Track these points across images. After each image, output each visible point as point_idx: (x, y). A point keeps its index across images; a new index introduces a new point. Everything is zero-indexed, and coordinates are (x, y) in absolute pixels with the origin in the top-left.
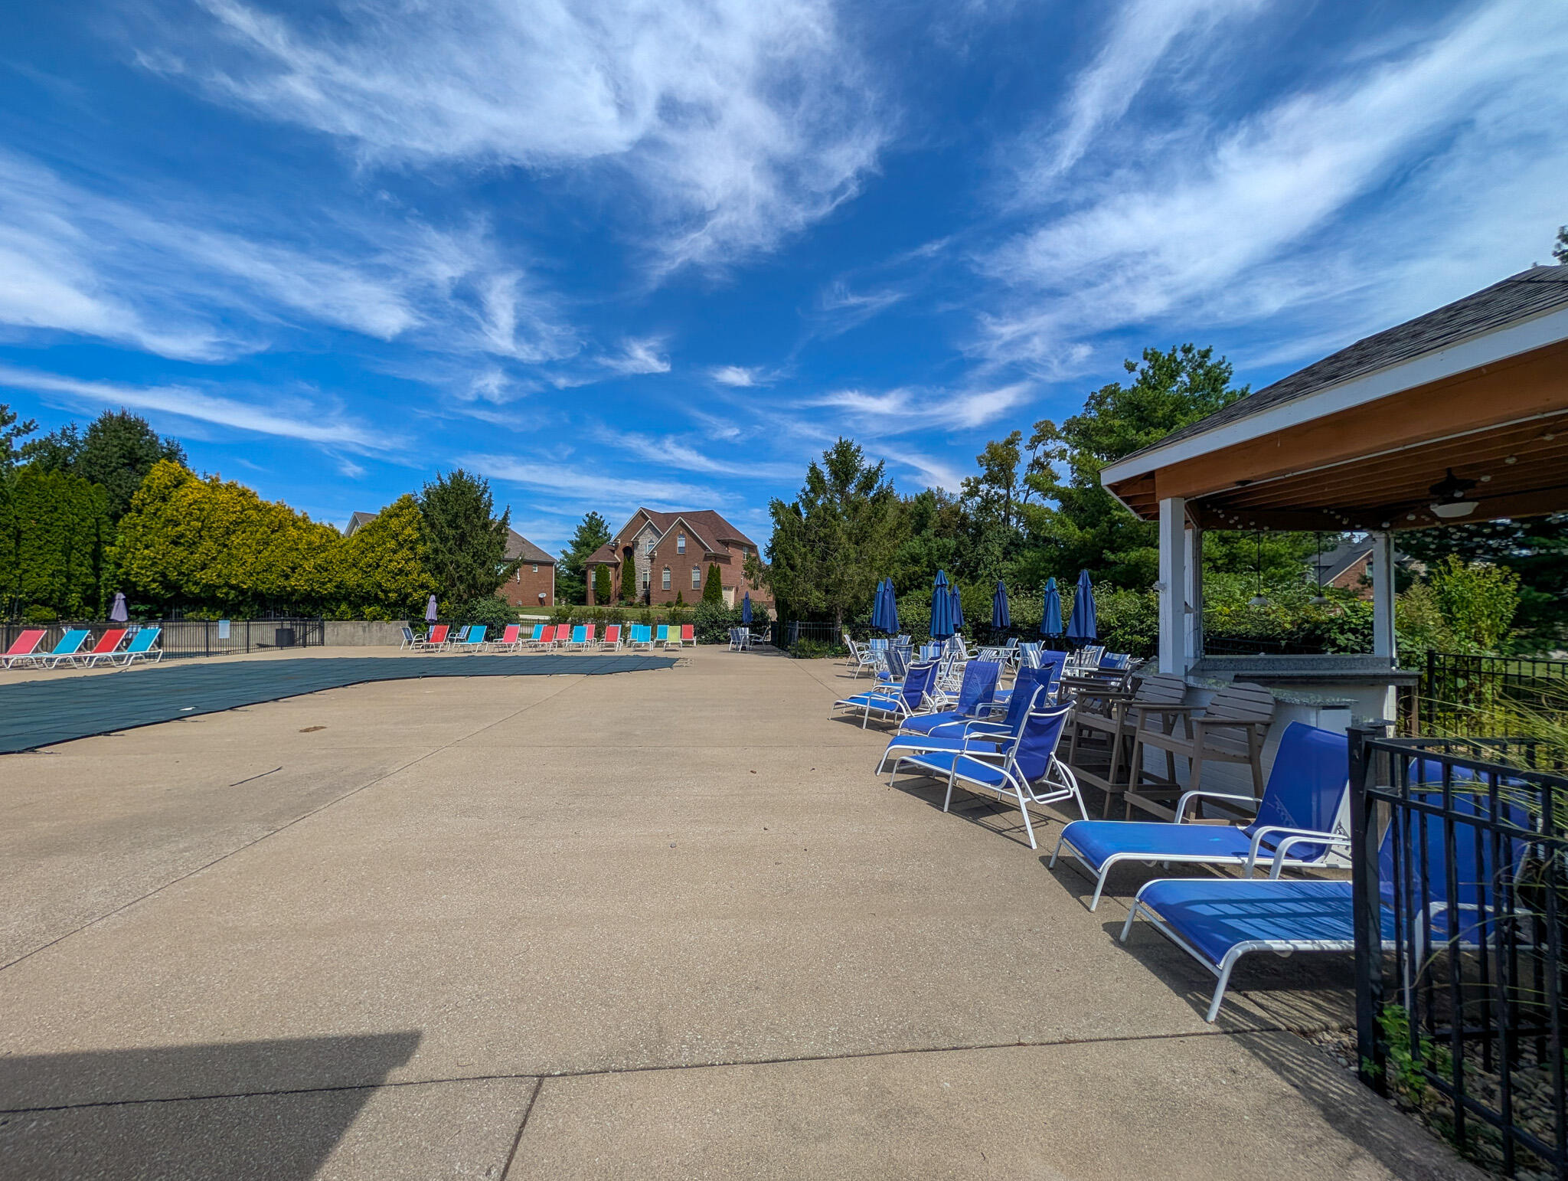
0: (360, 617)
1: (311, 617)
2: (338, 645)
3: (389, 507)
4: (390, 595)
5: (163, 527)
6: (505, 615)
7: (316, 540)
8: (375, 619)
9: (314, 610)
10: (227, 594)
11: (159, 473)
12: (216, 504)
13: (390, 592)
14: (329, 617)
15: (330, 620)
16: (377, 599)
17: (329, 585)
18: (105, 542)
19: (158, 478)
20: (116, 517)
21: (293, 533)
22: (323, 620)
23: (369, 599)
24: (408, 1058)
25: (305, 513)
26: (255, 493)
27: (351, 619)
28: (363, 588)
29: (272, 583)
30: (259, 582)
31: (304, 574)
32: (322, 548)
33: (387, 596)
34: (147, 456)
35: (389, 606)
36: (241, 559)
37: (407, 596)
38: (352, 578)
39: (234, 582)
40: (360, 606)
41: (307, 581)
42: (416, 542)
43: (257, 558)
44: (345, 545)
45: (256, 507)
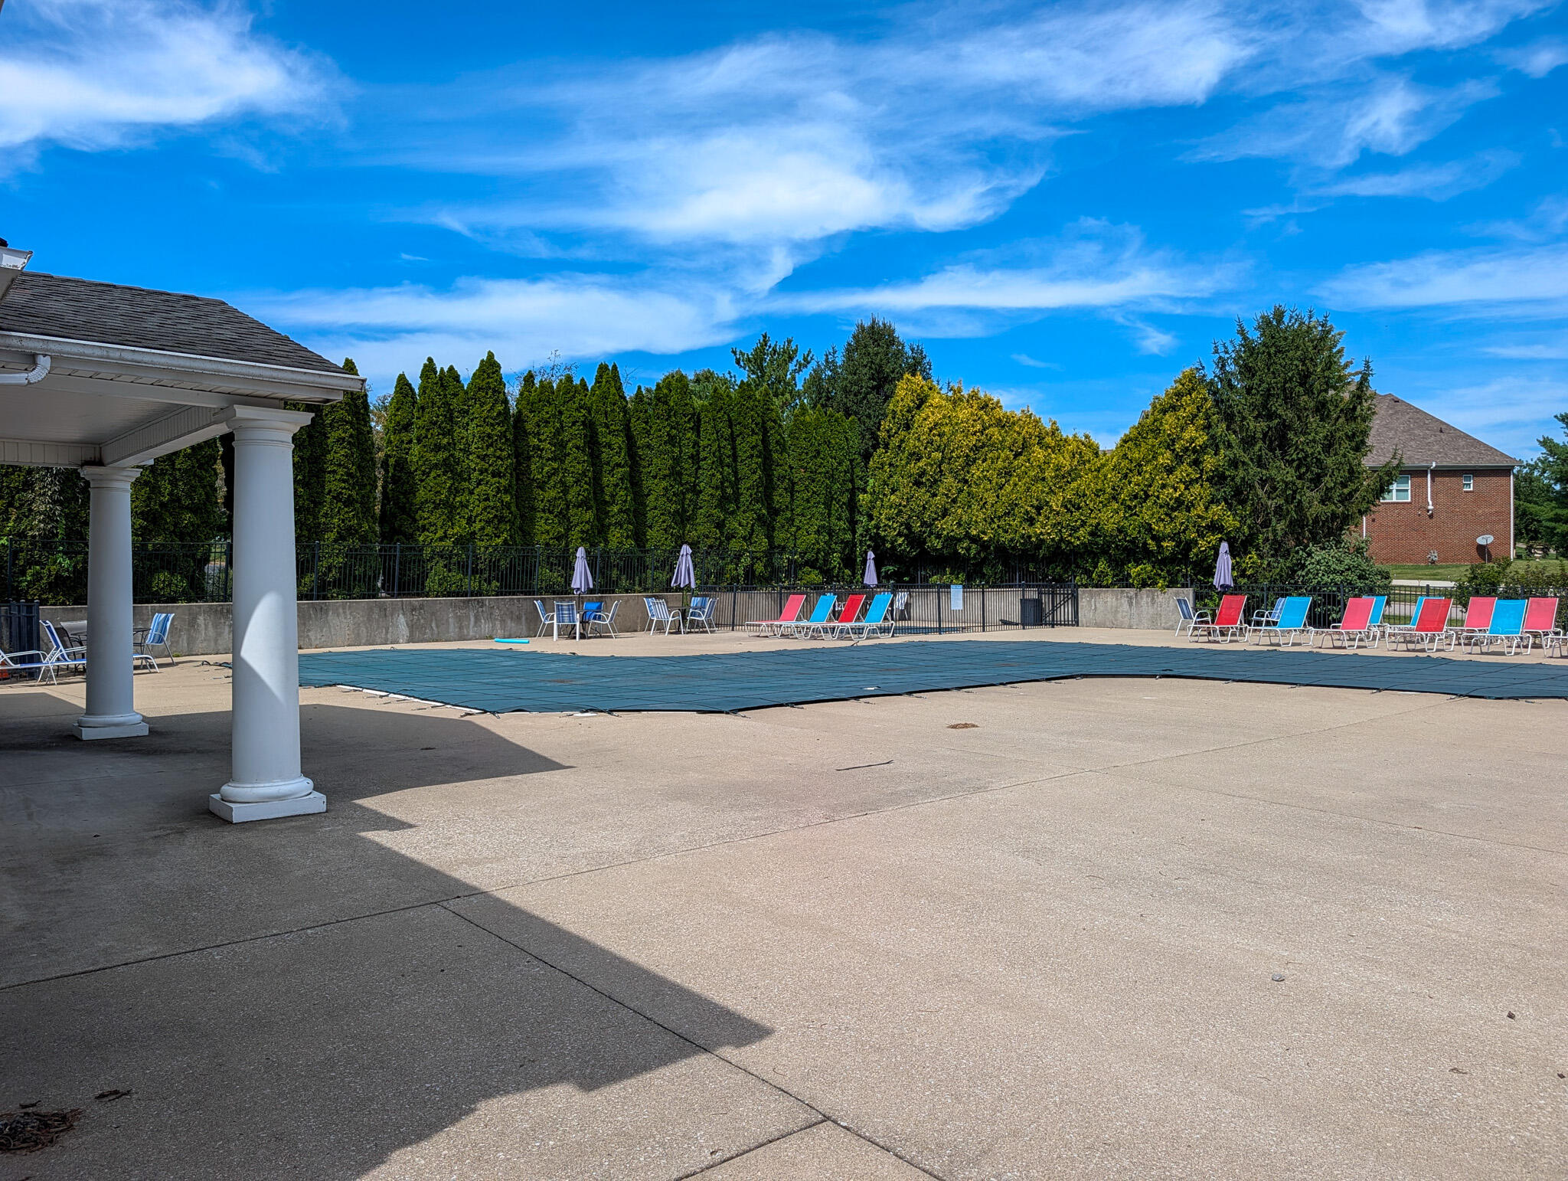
0: (1124, 582)
1: (1060, 581)
2: (1097, 625)
3: (1163, 396)
4: (1165, 544)
5: (907, 463)
6: (1360, 577)
7: (1065, 461)
8: (1144, 585)
9: (1066, 571)
10: (968, 549)
11: (903, 391)
12: (957, 424)
13: (1164, 539)
14: (1084, 582)
15: (1086, 586)
16: (1147, 554)
17: (1081, 532)
18: (858, 489)
19: (902, 400)
20: (867, 456)
21: (1039, 453)
22: (1077, 586)
23: (1135, 552)
24: (746, 1045)
25: (1054, 423)
26: (998, 402)
27: (1113, 585)
28: (1126, 535)
29: (1014, 532)
30: (1000, 531)
31: (1051, 516)
32: (1072, 475)
33: (1160, 547)
34: (893, 372)
35: (1163, 562)
36: (981, 499)
37: (1190, 544)
38: (1110, 519)
39: (975, 533)
40: (1123, 564)
41: (1054, 526)
42: (1204, 449)
43: (998, 496)
44: (1103, 465)
45: (1000, 424)
